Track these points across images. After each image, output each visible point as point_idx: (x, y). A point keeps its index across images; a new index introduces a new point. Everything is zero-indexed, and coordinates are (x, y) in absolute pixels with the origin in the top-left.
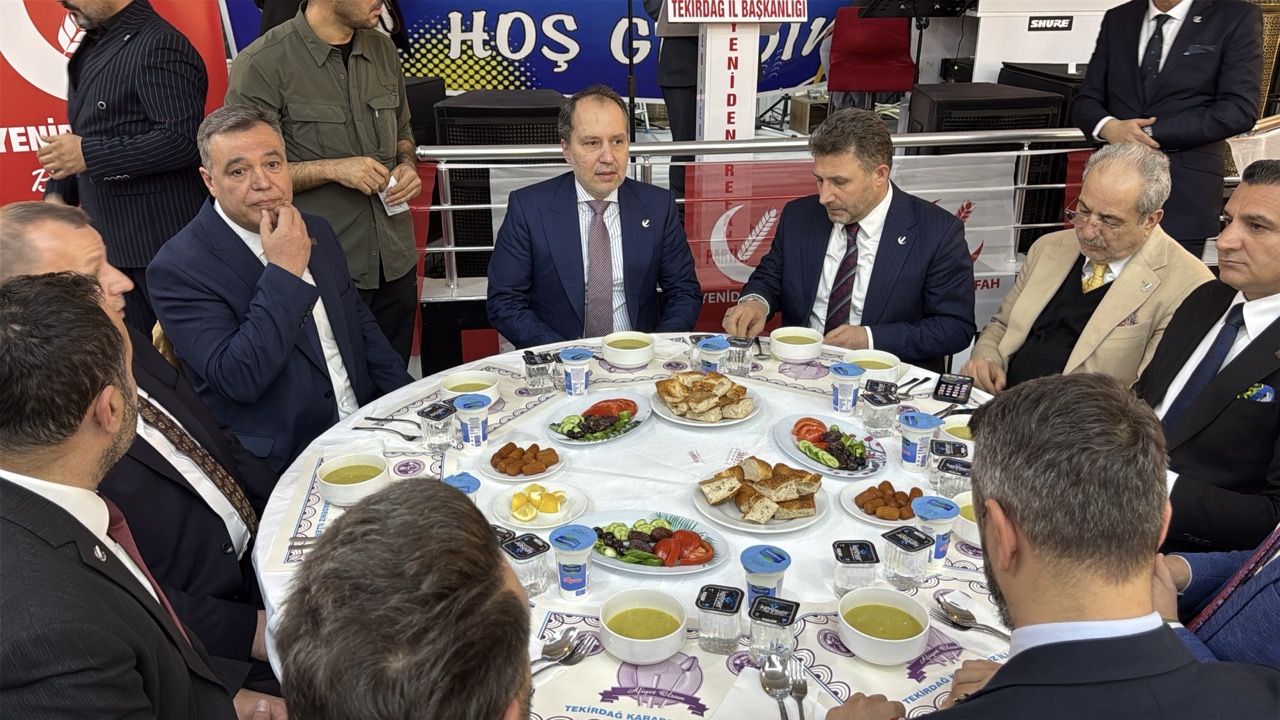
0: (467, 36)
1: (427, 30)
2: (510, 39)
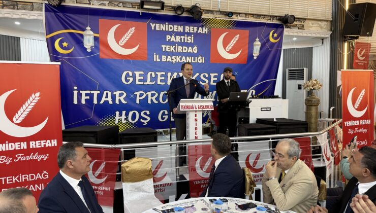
0: (120, 118)
1: (109, 117)
2: (132, 118)
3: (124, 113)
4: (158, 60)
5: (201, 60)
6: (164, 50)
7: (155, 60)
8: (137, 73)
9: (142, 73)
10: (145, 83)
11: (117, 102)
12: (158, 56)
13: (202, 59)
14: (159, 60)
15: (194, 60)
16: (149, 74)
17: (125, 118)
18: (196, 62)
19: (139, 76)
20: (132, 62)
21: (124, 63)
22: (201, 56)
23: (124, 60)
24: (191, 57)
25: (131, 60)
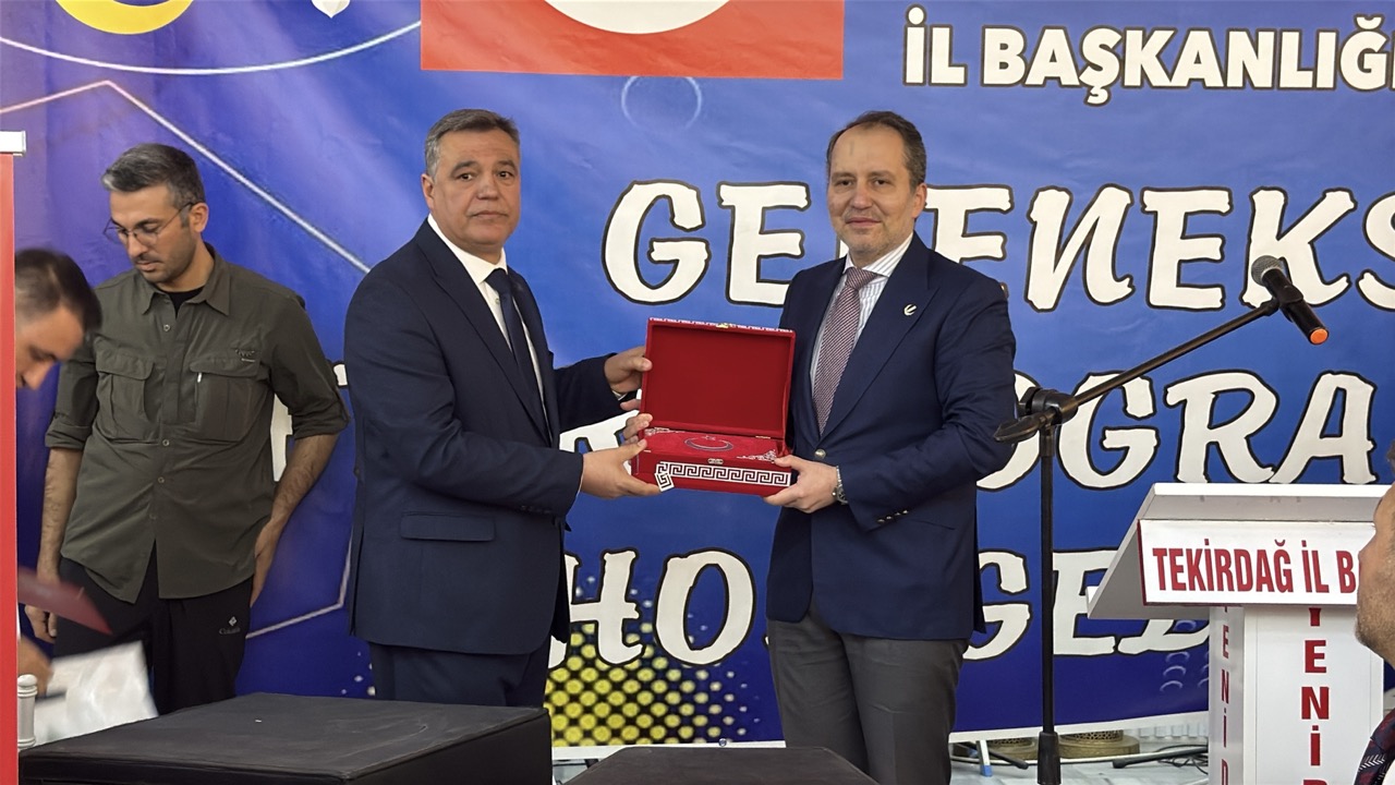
0: (587, 613)
2: (689, 616)
3: (618, 566)
4: (947, 73)
5: (1376, 62)
7: (915, 74)
8: (748, 202)
9: (795, 196)
12: (941, 36)
13: (1388, 50)
14: (957, 75)
15: (1308, 61)
17: (625, 621)
18: (1326, 79)
19: (766, 229)
20: (700, 100)
21: (630, 111)
22: (1376, 22)
23: (633, 78)
24: (1272, 34)
25: (698, 81)
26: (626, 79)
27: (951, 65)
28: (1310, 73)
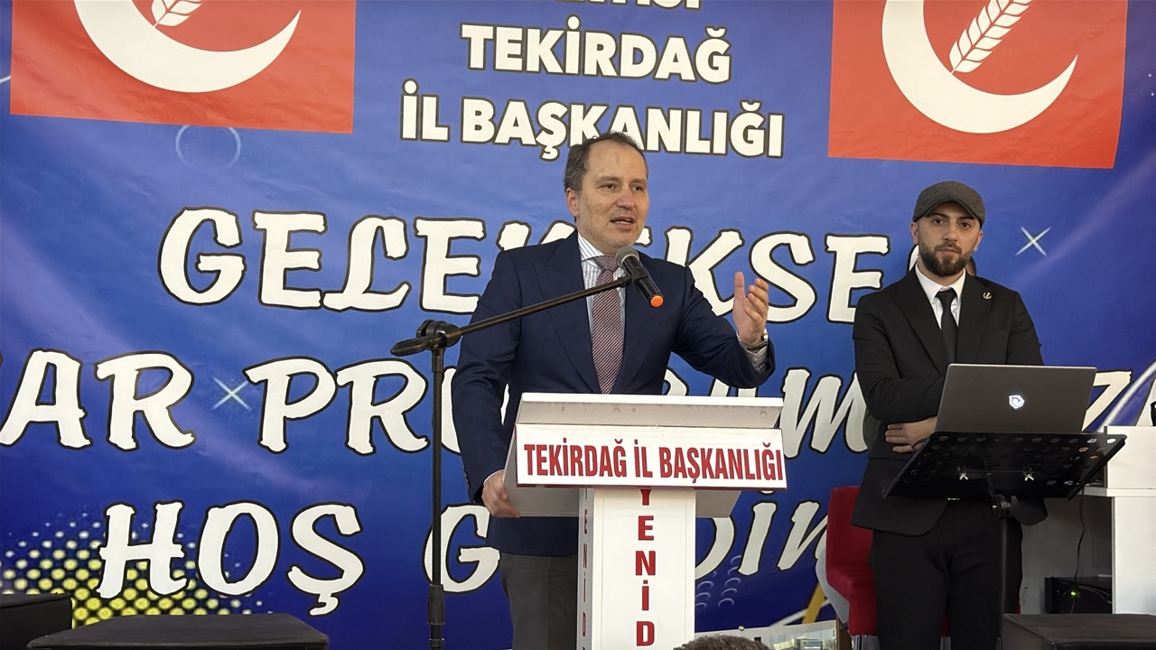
0: (139, 552)
1: (59, 544)
2: (226, 555)
3: (168, 515)
4: (433, 132)
5: (757, 136)
6: (477, 60)
7: (409, 131)
8: (277, 227)
9: (315, 222)
10: (333, 301)
11: (121, 435)
12: (430, 104)
13: (765, 127)
14: (442, 134)
15: (707, 133)
16: (363, 234)
17: (173, 560)
18: (720, 148)
19: (291, 248)
20: (239, 146)
21: (183, 152)
22: (756, 106)
23: (185, 127)
24: (680, 112)
25: (239, 131)
26: (180, 127)
27: (437, 125)
28: (708, 143)
